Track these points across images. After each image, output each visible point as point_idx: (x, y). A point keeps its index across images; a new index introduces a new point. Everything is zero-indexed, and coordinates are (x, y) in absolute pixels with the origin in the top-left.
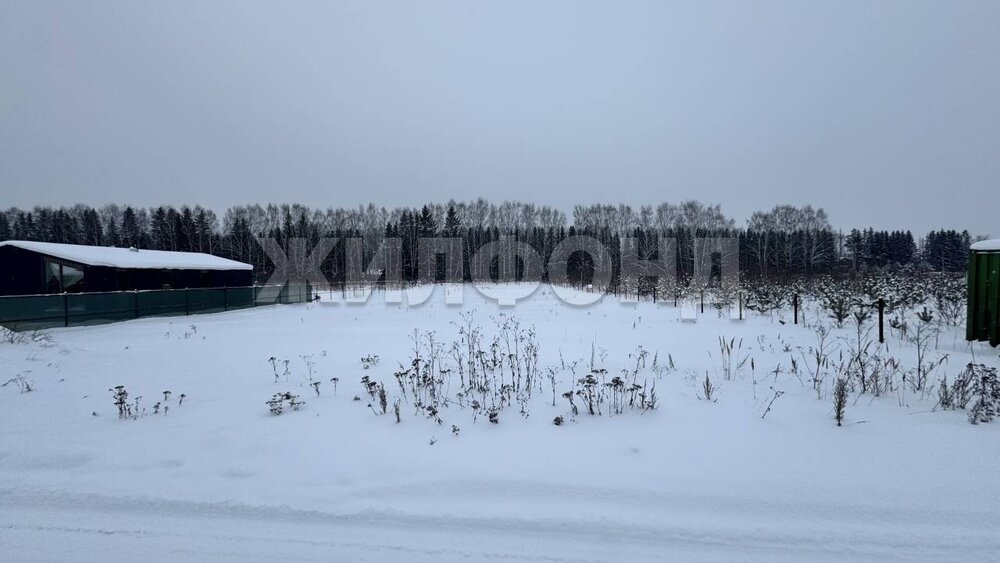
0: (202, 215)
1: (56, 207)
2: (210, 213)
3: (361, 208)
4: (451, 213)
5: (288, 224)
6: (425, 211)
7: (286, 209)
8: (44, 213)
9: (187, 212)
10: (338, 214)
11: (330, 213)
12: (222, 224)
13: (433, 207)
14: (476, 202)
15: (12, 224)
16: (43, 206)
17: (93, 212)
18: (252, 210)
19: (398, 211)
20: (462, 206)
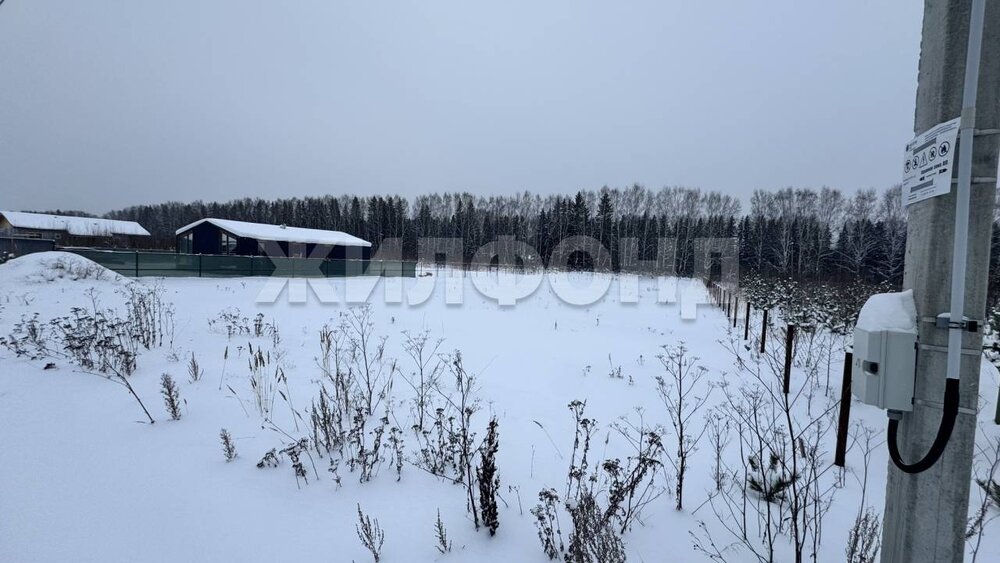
0: (400, 202)
1: (315, 197)
2: (404, 200)
3: (518, 195)
4: (605, 200)
5: (459, 209)
6: (579, 198)
7: (457, 196)
8: (310, 201)
9: (390, 200)
10: (498, 202)
11: (492, 199)
12: (411, 211)
13: (584, 193)
14: (631, 187)
15: (294, 208)
16: (309, 196)
17: (336, 200)
18: (433, 198)
19: (551, 198)
20: (615, 192)
